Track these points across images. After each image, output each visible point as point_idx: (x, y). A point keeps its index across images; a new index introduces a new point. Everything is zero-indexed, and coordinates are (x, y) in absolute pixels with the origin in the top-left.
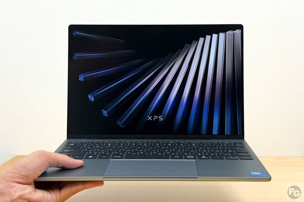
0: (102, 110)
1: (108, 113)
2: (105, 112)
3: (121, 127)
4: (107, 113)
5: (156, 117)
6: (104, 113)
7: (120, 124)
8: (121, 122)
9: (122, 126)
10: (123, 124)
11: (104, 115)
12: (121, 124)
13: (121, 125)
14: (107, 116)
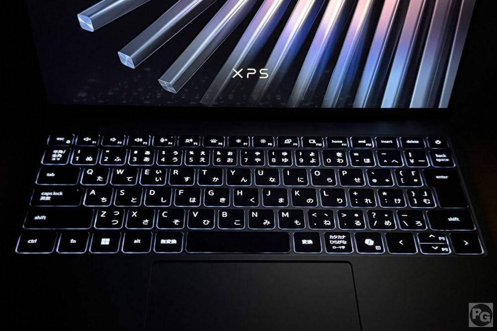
0: (119, 53)
1: (135, 61)
2: (127, 57)
3: (169, 91)
4: (133, 59)
5: (253, 71)
6: (125, 60)
7: (166, 85)
8: (169, 81)
9: (172, 90)
10: (175, 85)
11: (125, 64)
12: (169, 86)
13: (168, 88)
14: (133, 67)
